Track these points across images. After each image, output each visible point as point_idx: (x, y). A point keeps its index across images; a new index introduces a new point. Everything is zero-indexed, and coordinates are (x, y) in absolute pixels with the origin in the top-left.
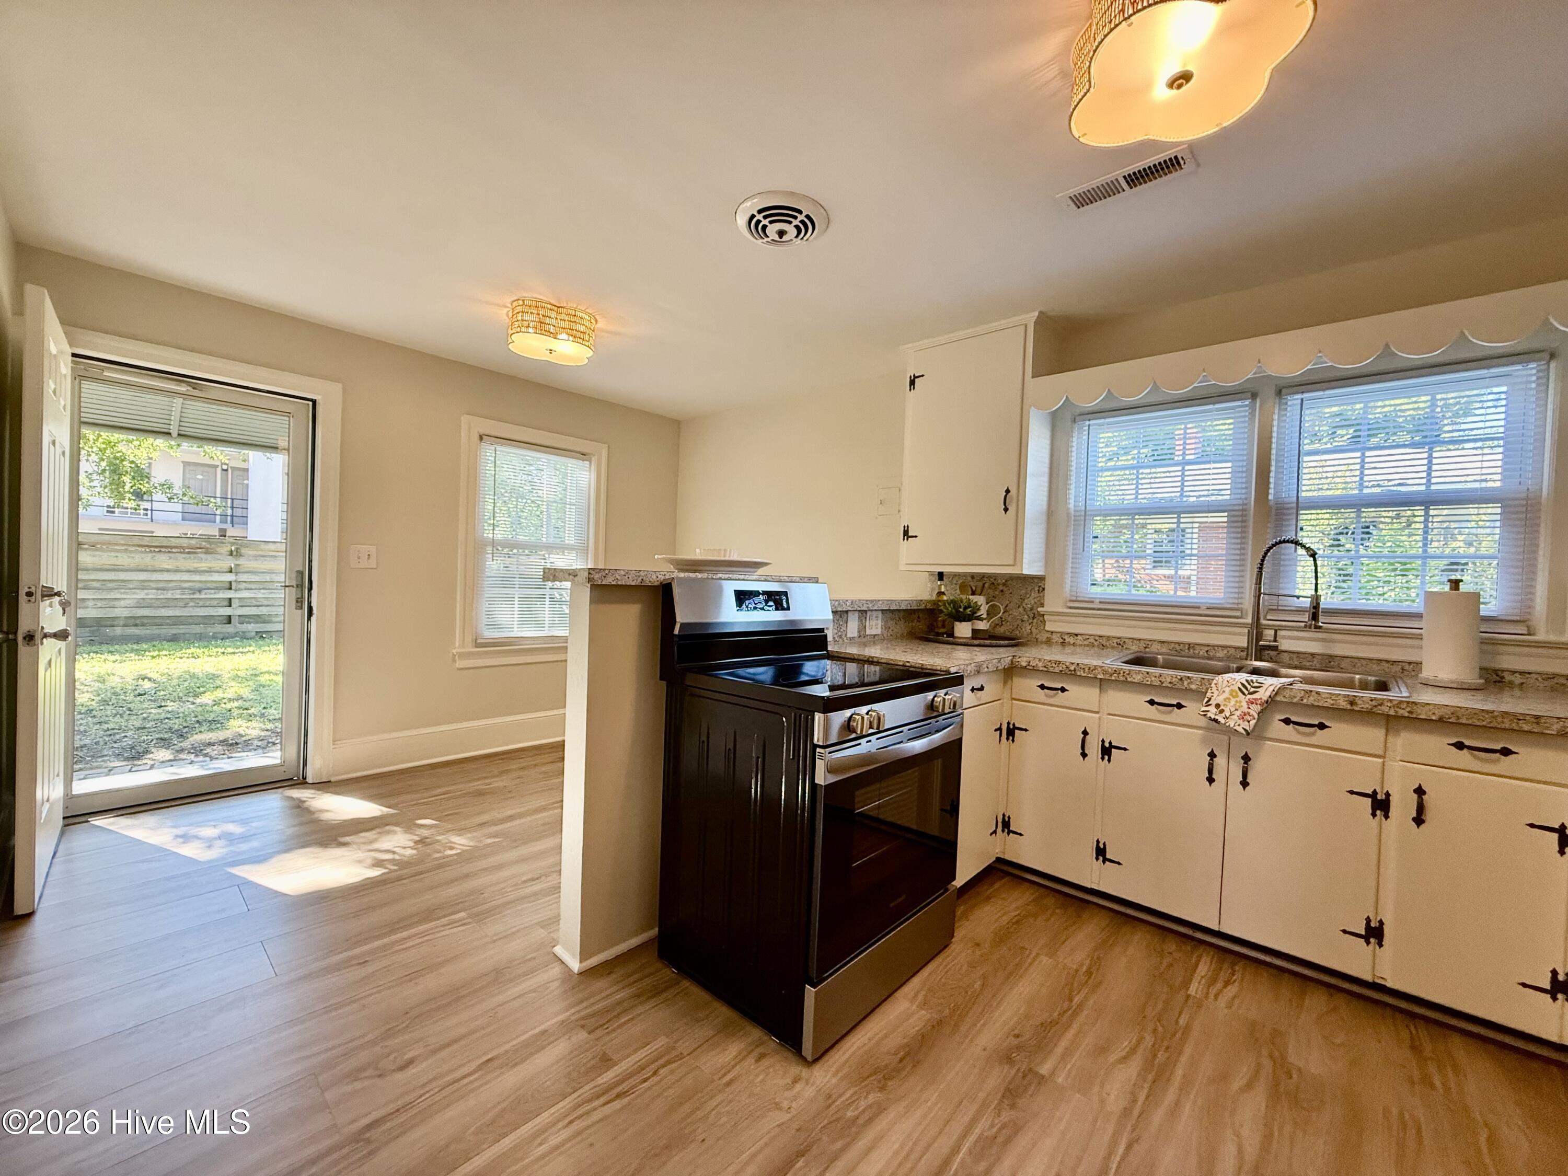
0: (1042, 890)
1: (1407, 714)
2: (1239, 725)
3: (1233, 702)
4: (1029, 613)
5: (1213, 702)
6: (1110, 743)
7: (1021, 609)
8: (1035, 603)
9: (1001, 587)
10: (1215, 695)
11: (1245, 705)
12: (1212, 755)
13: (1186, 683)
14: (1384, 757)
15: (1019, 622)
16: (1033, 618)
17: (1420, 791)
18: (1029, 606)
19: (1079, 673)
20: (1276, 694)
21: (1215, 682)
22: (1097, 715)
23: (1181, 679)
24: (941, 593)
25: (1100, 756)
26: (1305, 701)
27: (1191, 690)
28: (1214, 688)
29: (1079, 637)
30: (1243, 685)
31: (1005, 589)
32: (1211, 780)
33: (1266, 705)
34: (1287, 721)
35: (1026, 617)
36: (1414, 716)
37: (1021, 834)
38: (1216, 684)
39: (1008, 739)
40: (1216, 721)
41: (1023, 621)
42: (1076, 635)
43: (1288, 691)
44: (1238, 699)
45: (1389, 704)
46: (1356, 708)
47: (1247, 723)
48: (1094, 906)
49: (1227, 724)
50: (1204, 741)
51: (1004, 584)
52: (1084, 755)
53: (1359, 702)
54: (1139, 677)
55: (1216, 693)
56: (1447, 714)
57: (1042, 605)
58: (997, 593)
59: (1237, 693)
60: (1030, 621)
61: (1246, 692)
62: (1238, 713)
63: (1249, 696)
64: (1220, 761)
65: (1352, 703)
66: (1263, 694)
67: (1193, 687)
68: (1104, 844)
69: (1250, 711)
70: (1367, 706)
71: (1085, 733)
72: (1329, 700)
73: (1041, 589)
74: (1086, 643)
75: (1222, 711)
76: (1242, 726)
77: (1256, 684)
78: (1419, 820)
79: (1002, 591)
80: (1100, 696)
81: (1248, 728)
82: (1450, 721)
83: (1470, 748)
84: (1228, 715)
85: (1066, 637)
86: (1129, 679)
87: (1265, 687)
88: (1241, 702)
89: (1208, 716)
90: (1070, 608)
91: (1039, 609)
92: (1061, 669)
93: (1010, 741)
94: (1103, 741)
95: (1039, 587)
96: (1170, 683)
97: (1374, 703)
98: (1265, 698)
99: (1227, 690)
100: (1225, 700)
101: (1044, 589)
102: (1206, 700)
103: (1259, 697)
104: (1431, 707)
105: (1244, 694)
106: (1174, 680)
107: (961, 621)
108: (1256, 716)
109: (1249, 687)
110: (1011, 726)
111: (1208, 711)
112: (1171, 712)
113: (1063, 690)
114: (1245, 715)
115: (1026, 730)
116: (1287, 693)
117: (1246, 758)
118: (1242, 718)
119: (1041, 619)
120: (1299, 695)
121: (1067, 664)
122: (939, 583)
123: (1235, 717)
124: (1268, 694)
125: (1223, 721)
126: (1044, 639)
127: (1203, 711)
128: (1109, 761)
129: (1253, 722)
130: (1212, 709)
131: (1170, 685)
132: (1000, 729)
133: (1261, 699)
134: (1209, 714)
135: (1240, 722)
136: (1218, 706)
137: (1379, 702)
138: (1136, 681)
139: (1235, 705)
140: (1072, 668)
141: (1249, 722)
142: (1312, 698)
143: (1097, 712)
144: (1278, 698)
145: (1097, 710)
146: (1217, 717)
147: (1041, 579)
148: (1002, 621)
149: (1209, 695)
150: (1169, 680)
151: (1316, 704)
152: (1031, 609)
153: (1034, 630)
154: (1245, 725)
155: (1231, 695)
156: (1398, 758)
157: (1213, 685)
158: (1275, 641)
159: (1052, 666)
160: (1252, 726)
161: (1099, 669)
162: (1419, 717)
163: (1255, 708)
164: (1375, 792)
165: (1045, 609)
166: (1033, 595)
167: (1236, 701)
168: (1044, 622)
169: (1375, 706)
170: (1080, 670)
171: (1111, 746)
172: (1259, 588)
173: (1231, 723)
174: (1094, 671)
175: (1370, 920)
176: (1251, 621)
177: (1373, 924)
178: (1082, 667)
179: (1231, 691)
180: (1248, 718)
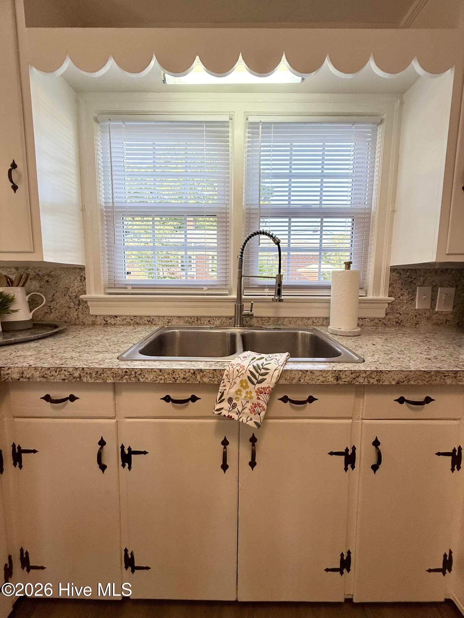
1: (376, 383)
2: (251, 419)
3: (244, 394)
4: (74, 300)
5: (225, 397)
6: (129, 449)
7: (67, 297)
8: (79, 291)
9: (46, 278)
10: (227, 388)
11: (254, 394)
12: (225, 443)
13: (198, 377)
14: (351, 418)
15: (66, 309)
16: (79, 305)
17: (376, 443)
18: (74, 294)
20: (280, 378)
22: (114, 421)
23: (194, 373)
25: (121, 463)
26: (302, 381)
27: (204, 384)
28: (226, 380)
29: (119, 318)
30: (251, 373)
31: (50, 279)
32: (225, 467)
33: (272, 393)
34: (285, 399)
35: (72, 304)
37: (42, 568)
38: (227, 375)
39: (14, 465)
40: (230, 417)
41: (70, 308)
42: (116, 317)
43: (289, 373)
44: (248, 390)
45: (364, 375)
46: (341, 383)
47: (257, 415)
49: (241, 420)
50: (218, 429)
51: (49, 275)
52: (103, 467)
53: (343, 376)
54: (152, 377)
55: (228, 385)
56: (402, 378)
57: (85, 293)
58: (43, 283)
59: (247, 384)
60: (76, 307)
61: (255, 381)
62: (249, 405)
63: (258, 386)
64: (232, 447)
65: (337, 378)
66: (270, 382)
67: (206, 380)
68: (132, 553)
69: (260, 401)
70: (348, 379)
71: (102, 443)
72: (321, 378)
73: (83, 279)
74: (124, 322)
75: (234, 406)
76: (254, 420)
77: (263, 371)
78: (375, 468)
79: (48, 281)
80: (115, 399)
81: (258, 421)
82: (404, 384)
84: (240, 410)
85: (108, 319)
86: (142, 380)
87: (271, 372)
88: (251, 392)
89: (223, 414)
90: (110, 294)
91: (81, 297)
92: (63, 377)
93: (18, 467)
94: (122, 447)
95: (81, 276)
96: (184, 378)
97: (353, 376)
98: (272, 386)
99: (238, 380)
100: (236, 392)
101: (85, 278)
102: (219, 395)
103: (267, 386)
104: (392, 374)
105: (253, 383)
106: (188, 374)
108: (265, 407)
109: (257, 375)
110: (17, 450)
111: (222, 408)
112: (185, 407)
113: (73, 399)
114: (255, 407)
115: (35, 451)
117: (253, 439)
118: (253, 411)
119: (85, 305)
120: (298, 376)
121: (71, 370)
123: (247, 411)
124: (274, 380)
125: (235, 417)
126: (90, 323)
127: (217, 410)
128: (130, 468)
129: (263, 414)
130: (226, 405)
131: (183, 382)
133: (269, 387)
134: (223, 412)
135: (252, 416)
136: (230, 400)
137: (357, 374)
138: (149, 381)
139: (246, 397)
140: (77, 374)
141: (259, 414)
142: (307, 378)
143: (113, 417)
144: (282, 382)
145: (113, 414)
146: (231, 414)
147: (81, 269)
148: (51, 309)
149: (221, 389)
150: (182, 376)
151: (311, 383)
152: (76, 297)
153: (80, 315)
154: (256, 418)
155: (242, 386)
156: (361, 418)
157: (224, 377)
158: (251, 311)
159: (53, 375)
160: (262, 418)
161: (108, 372)
162: (384, 384)
163: (264, 398)
164: (347, 450)
165: (87, 296)
166: (76, 284)
167: (247, 393)
168: (87, 307)
169: (354, 379)
170: (86, 375)
171: (131, 452)
172: (241, 271)
173: (244, 419)
174: (102, 375)
175: (342, 555)
176: (236, 297)
177: (345, 558)
178: (89, 372)
179: (242, 382)
180: (258, 409)
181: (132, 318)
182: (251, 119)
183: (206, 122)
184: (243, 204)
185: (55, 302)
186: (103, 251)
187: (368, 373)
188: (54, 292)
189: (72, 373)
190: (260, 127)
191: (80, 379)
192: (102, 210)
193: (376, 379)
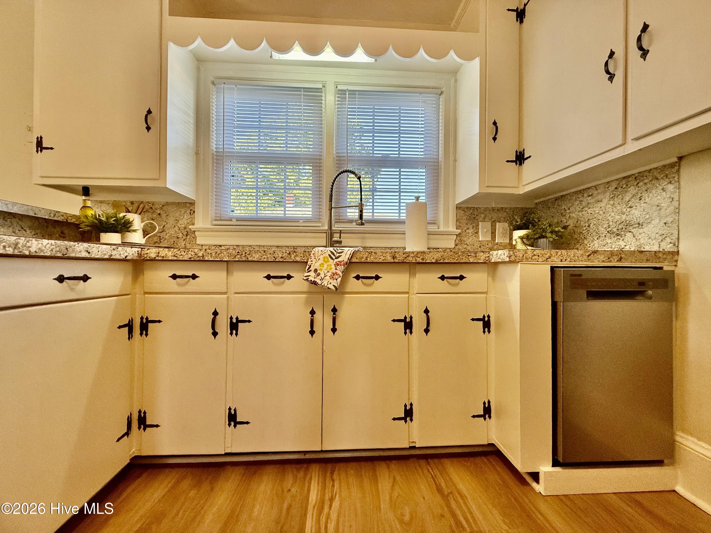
0: (182, 471)
1: (421, 261)
2: (330, 283)
3: (325, 266)
4: (183, 231)
5: (312, 268)
6: (237, 318)
7: (176, 228)
8: (188, 223)
10: (314, 262)
11: (333, 267)
12: (313, 313)
13: (293, 256)
14: (408, 293)
15: (175, 239)
16: (187, 235)
17: (427, 311)
18: (183, 226)
19: (206, 259)
20: (352, 257)
21: (313, 252)
22: (226, 296)
23: (290, 253)
24: (84, 207)
25: (229, 332)
26: (369, 259)
27: (297, 261)
28: (313, 257)
30: (331, 252)
31: (162, 212)
32: (312, 332)
33: (346, 266)
34: (358, 277)
35: (181, 234)
36: (424, 261)
37: (157, 426)
38: (313, 254)
39: (141, 334)
40: (315, 283)
41: (178, 238)
42: (220, 246)
43: (358, 254)
44: (329, 263)
45: (412, 255)
46: (396, 261)
47: (335, 280)
48: (229, 467)
49: (323, 284)
50: (307, 302)
51: (161, 209)
52: (215, 334)
53: (398, 256)
54: (258, 256)
55: (314, 261)
56: (439, 257)
57: (193, 224)
58: (155, 216)
59: (328, 259)
60: (184, 237)
61: (334, 257)
62: (329, 274)
63: (336, 260)
64: (318, 316)
65: (394, 258)
66: (345, 258)
67: (298, 259)
68: (235, 410)
69: (337, 271)
70: (402, 258)
71: (215, 313)
72: (382, 257)
73: (192, 212)
75: (319, 275)
76: (332, 284)
77: (340, 251)
78: (427, 331)
79: (159, 214)
80: (227, 279)
81: (336, 285)
82: (440, 262)
83: (448, 278)
84: (323, 277)
86: (250, 259)
87: (345, 252)
88: (331, 265)
89: (309, 280)
90: (216, 225)
91: (190, 227)
92: (190, 256)
93: (144, 335)
94: (231, 318)
95: (191, 210)
96: (282, 257)
97: (405, 256)
98: (346, 260)
99: (321, 257)
100: (320, 265)
101: (194, 212)
102: (308, 267)
103: (342, 260)
104: (432, 254)
105: (332, 259)
106: (284, 254)
107: (106, 232)
108: (341, 275)
109: (335, 253)
110: (144, 321)
111: (310, 276)
112: (283, 283)
113: (194, 277)
114: (334, 275)
115: (159, 321)
116: (358, 255)
117: (334, 310)
118: (332, 277)
119: (193, 235)
120: (365, 256)
122: (84, 198)
123: (327, 278)
124: (347, 256)
125: (320, 282)
127: (306, 277)
128: (236, 334)
129: (339, 280)
130: (312, 274)
131: (281, 260)
132: (130, 326)
133: (343, 261)
134: (310, 278)
135: (331, 281)
136: (316, 271)
137: (408, 255)
138: (256, 260)
139: (327, 268)
141: (337, 280)
142: (372, 257)
143: (225, 293)
144: (354, 260)
145: (225, 291)
146: (315, 280)
147: (192, 204)
148: (160, 239)
149: (309, 263)
150: (280, 256)
151: (375, 261)
152: (185, 228)
154: (334, 283)
155: (324, 261)
156: (415, 293)
157: (312, 255)
158: (340, 238)
159: (182, 255)
160: (339, 283)
161: (224, 253)
162: (427, 262)
163: (341, 268)
164: (405, 318)
165: (195, 226)
166: (186, 216)
167: (328, 265)
168: (195, 238)
169: (406, 258)
170: (208, 255)
171: (238, 321)
172: (331, 204)
173: (325, 283)
174: (220, 255)
175: (406, 406)
176: (327, 228)
177: (408, 408)
178: (210, 252)
179: (324, 258)
180: (336, 277)
181: (235, 247)
182: (340, 87)
183: (304, 88)
184: (334, 152)
185: (165, 233)
186: (212, 189)
187: (415, 253)
188: (164, 224)
189: (197, 253)
190: (347, 93)
191: (203, 258)
192: (213, 154)
193: (421, 258)
